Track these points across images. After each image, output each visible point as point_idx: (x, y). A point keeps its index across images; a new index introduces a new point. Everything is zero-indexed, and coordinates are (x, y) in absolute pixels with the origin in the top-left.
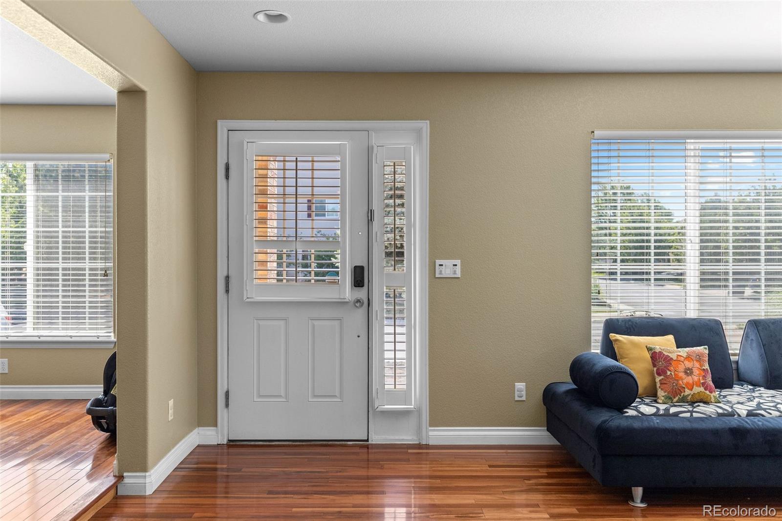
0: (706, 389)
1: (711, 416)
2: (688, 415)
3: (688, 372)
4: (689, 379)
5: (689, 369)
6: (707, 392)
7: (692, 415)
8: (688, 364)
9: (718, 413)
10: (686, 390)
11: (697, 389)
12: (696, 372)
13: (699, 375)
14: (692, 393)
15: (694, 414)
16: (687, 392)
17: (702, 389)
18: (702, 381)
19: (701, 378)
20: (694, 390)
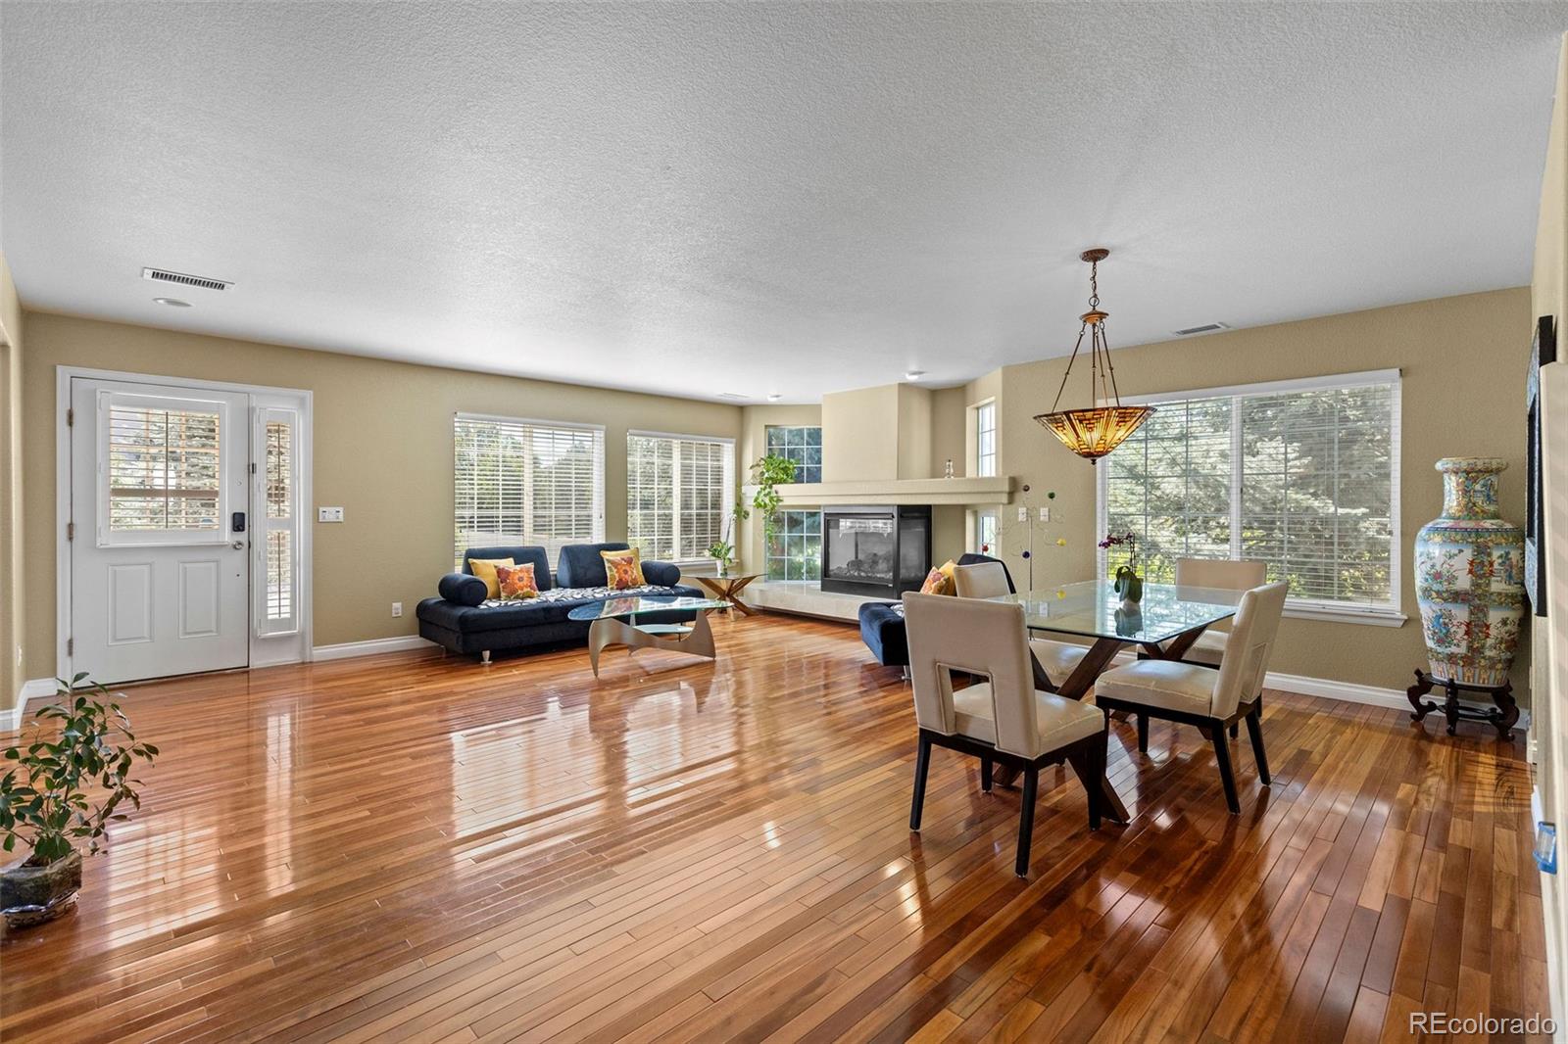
0: (532, 589)
1: (533, 604)
2: (520, 605)
3: (521, 579)
4: (521, 584)
5: (521, 577)
6: (533, 591)
8: (521, 575)
10: (519, 589)
11: (525, 590)
12: (526, 579)
14: (522, 591)
15: (523, 604)
17: (529, 589)
19: (528, 583)
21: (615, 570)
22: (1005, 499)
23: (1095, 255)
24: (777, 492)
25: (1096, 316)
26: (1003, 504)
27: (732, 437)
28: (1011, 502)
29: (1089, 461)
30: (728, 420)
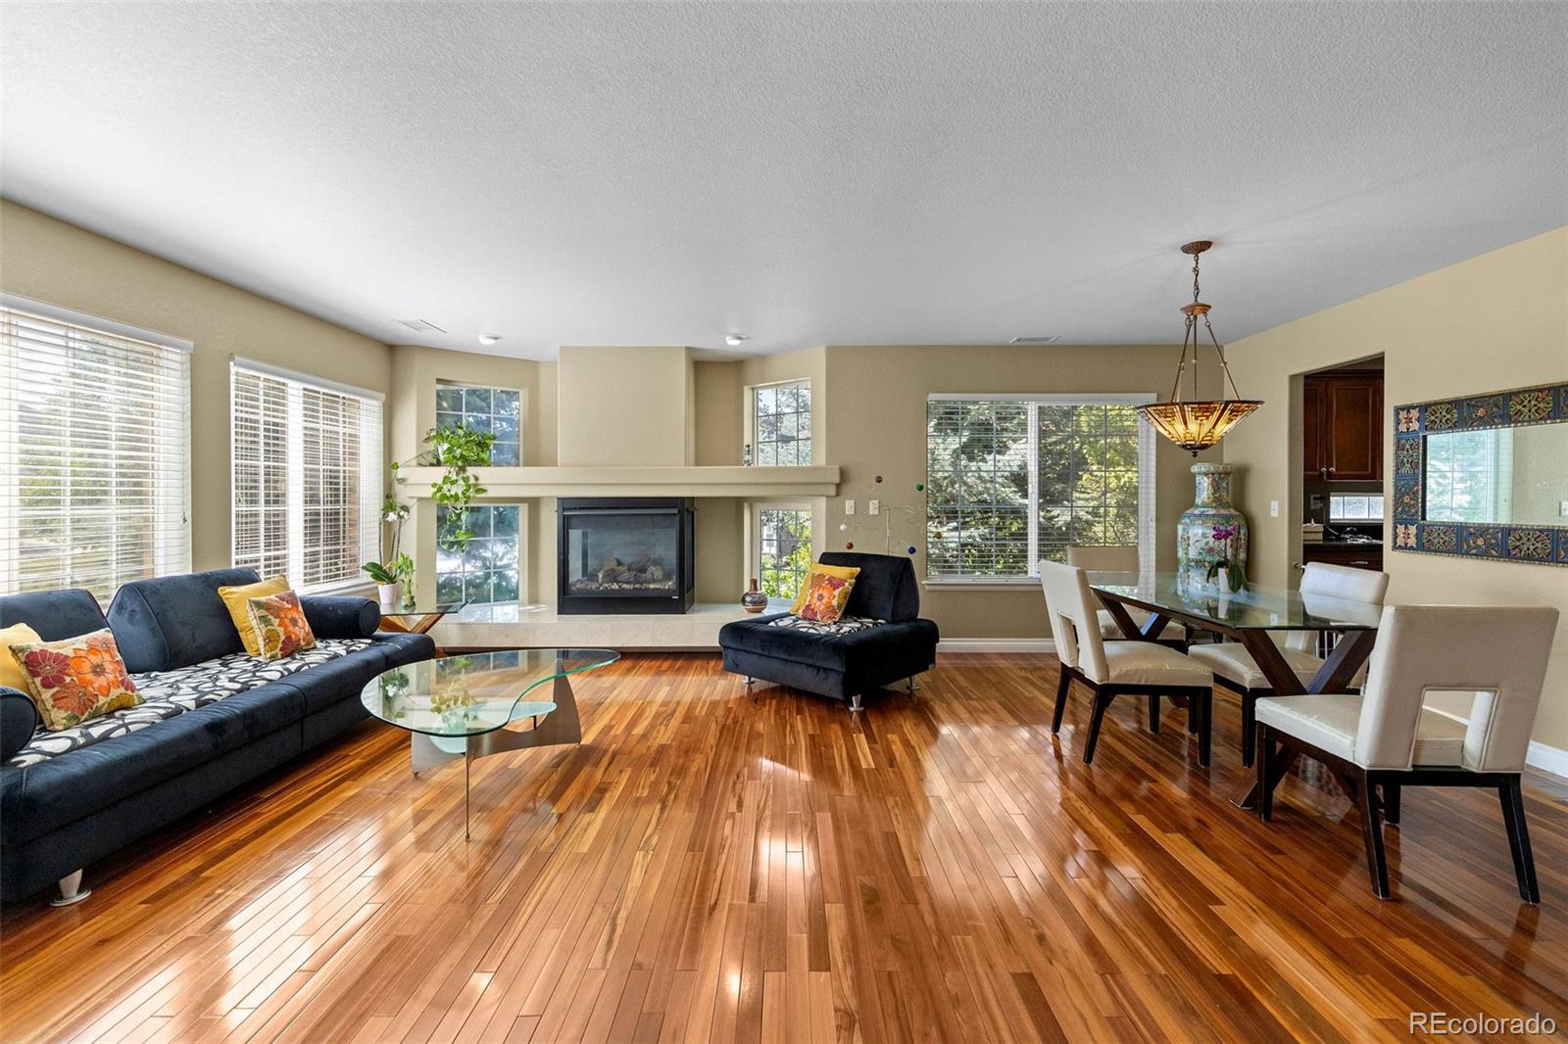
0: (126, 689)
1: (153, 723)
2: (122, 731)
3: (98, 670)
4: (102, 681)
5: (98, 666)
6: (129, 692)
7: (128, 730)
8: (95, 659)
9: (160, 714)
10: (100, 697)
11: (115, 693)
12: (109, 667)
13: (114, 670)
14: (109, 699)
15: (130, 727)
16: (102, 700)
17: (122, 690)
18: (120, 679)
19: (118, 675)
20: (111, 694)
21: (276, 622)
22: (832, 491)
23: (1199, 247)
24: (477, 479)
25: (1197, 309)
26: (828, 497)
27: (380, 391)
28: (838, 494)
29: (1190, 453)
30: (372, 364)
